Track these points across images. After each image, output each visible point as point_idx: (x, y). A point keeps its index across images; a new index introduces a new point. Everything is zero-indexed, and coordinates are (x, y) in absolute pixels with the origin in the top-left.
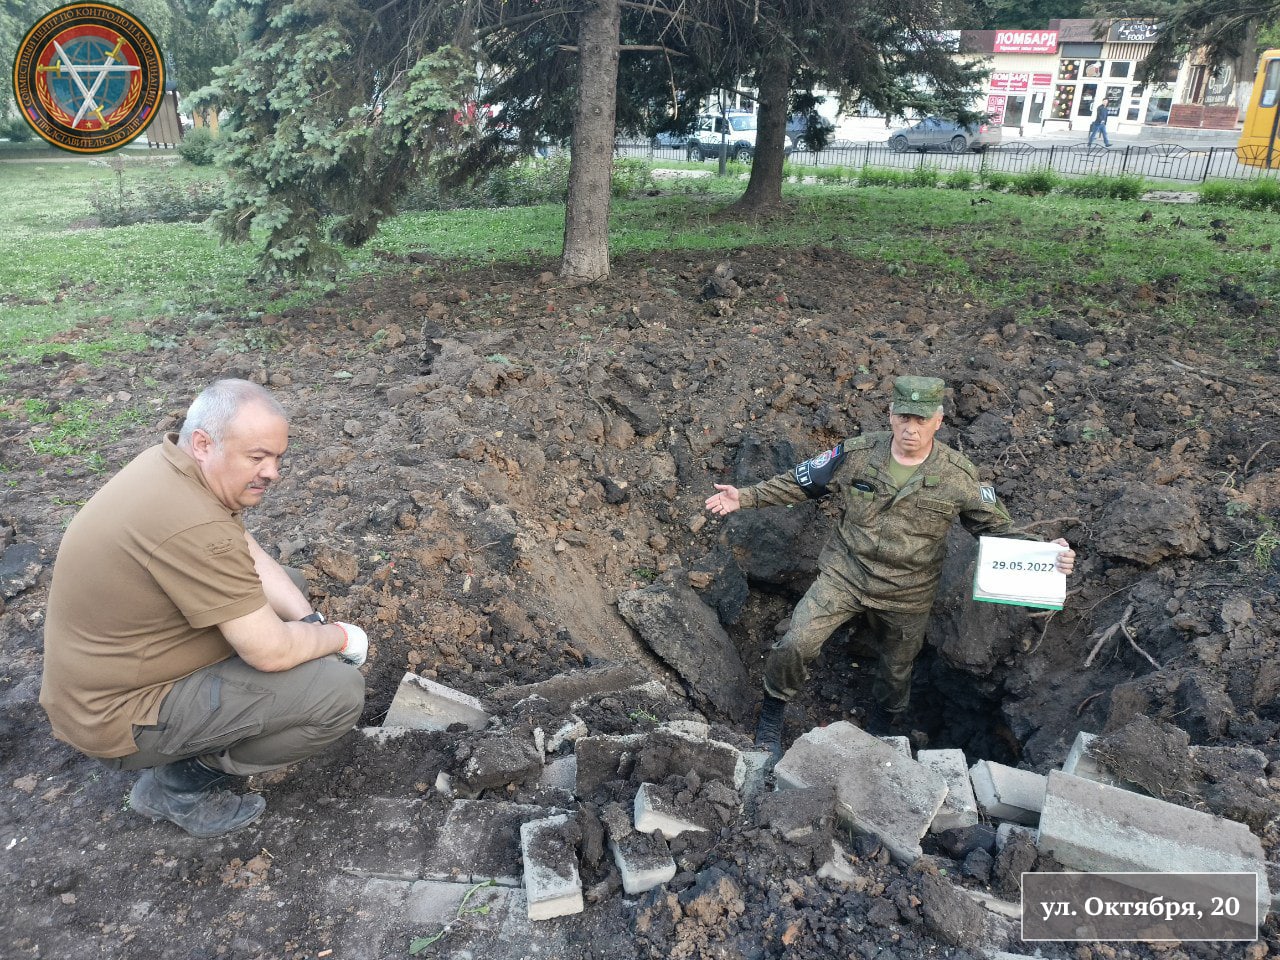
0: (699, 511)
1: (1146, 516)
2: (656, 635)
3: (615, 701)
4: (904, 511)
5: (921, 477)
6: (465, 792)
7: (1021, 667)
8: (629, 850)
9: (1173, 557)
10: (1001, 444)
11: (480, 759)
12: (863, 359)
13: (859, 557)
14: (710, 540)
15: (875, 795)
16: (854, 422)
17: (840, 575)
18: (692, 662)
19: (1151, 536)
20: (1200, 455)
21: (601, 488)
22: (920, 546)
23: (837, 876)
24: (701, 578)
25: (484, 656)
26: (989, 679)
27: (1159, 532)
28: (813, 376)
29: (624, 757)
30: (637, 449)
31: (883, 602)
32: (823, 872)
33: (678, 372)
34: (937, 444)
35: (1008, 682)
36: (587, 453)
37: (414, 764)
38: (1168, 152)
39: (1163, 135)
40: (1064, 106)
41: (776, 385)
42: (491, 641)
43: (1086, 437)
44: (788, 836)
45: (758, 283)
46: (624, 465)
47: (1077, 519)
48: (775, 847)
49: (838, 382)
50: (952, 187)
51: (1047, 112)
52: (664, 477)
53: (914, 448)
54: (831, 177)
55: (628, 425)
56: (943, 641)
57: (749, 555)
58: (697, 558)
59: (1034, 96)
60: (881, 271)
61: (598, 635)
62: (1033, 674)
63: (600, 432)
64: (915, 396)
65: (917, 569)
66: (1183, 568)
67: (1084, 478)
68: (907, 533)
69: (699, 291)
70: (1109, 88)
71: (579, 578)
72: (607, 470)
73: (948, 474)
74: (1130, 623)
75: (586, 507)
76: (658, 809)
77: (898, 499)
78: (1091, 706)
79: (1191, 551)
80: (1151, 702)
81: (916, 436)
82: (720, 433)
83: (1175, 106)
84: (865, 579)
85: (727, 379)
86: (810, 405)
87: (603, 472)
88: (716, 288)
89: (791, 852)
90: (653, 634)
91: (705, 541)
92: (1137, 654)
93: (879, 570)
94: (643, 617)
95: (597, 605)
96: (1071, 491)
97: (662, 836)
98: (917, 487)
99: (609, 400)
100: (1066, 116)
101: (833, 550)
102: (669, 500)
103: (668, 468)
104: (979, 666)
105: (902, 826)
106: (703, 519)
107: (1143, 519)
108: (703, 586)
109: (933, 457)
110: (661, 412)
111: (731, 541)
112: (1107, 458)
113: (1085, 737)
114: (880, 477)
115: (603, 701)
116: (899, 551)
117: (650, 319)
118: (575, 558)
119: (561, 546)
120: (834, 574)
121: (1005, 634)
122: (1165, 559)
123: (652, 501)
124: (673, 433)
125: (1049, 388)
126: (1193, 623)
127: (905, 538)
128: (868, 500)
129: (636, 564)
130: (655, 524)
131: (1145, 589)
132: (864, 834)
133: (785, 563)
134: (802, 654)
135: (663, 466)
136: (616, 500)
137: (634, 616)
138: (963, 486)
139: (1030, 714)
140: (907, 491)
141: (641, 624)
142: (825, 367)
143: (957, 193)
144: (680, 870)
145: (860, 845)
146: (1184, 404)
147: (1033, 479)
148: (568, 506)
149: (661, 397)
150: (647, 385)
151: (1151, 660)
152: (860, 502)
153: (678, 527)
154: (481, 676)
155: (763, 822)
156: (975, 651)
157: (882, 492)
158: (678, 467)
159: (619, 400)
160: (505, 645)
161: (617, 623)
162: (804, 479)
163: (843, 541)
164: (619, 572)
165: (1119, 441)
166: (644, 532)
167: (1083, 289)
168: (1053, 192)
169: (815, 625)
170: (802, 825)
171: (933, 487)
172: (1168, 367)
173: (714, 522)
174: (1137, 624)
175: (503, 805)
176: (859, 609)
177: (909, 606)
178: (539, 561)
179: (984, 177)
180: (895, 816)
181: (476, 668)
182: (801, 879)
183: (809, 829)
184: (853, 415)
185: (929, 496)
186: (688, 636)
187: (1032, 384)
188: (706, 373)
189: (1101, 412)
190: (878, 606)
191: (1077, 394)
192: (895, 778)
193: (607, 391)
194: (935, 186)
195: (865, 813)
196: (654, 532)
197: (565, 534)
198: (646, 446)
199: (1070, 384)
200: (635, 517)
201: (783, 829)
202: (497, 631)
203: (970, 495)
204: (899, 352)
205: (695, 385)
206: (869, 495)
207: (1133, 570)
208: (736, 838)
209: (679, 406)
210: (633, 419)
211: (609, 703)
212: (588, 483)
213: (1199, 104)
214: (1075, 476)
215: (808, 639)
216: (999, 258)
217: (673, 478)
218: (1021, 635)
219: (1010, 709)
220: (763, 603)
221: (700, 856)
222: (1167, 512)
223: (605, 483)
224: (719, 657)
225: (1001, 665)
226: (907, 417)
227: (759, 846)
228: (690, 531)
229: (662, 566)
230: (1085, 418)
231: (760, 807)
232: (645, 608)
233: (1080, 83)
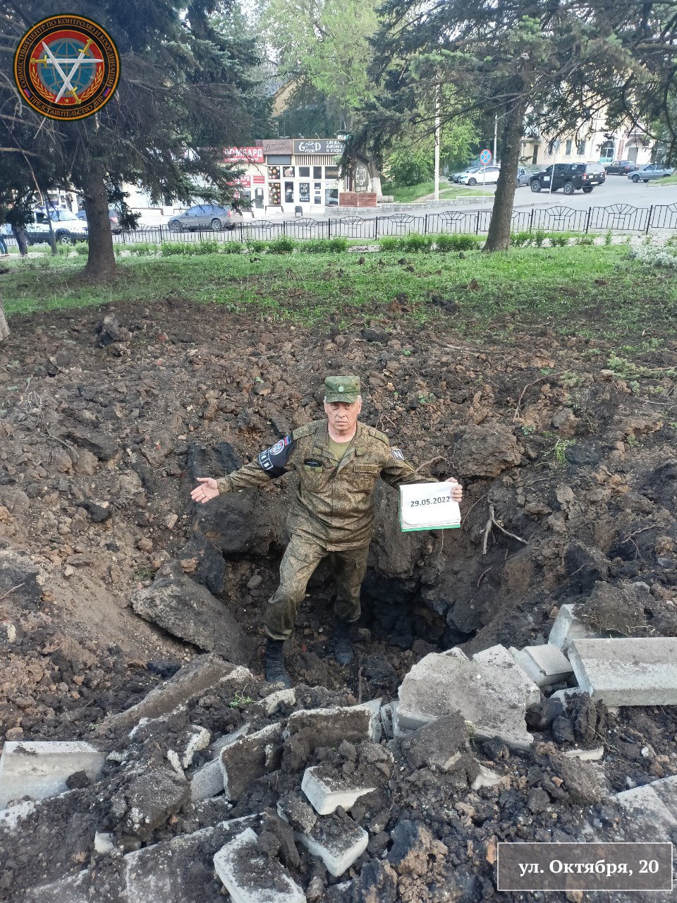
0: (170, 511)
1: (486, 445)
2: (172, 621)
3: (212, 697)
4: (345, 476)
5: (353, 450)
6: (129, 844)
7: (430, 565)
8: (324, 837)
9: (508, 468)
10: (372, 416)
11: (141, 806)
12: (256, 372)
13: (320, 515)
14: (186, 532)
15: (480, 705)
16: (266, 419)
17: (308, 533)
18: (206, 633)
19: (493, 458)
20: (491, 401)
21: (85, 512)
22: (360, 499)
23: (488, 784)
24: (190, 563)
25: (60, 695)
26: (410, 579)
27: (497, 454)
28: (226, 390)
29: (269, 750)
30: (104, 473)
31: (342, 545)
32: (477, 785)
33: (118, 404)
34: (359, 423)
35: (423, 578)
36: (63, 485)
37: (61, 836)
38: (353, 222)
39: (338, 212)
40: (276, 197)
41: (201, 401)
42: (61, 679)
43: (422, 402)
44: (446, 767)
45: (139, 328)
46: (96, 488)
47: (440, 457)
48: (436, 780)
49: (244, 392)
50: (229, 252)
51: (266, 201)
52: (134, 491)
53: (345, 428)
54: (142, 251)
55: (91, 454)
56: (378, 561)
57: (219, 535)
58: (179, 549)
59: (256, 191)
60: (222, 311)
61: (122, 637)
62: (439, 567)
63: (69, 465)
64: (341, 389)
65: (361, 516)
66: (515, 474)
67: (432, 429)
68: (350, 492)
69: (94, 338)
70: (300, 184)
71: (92, 593)
72: (85, 495)
73: (370, 444)
74: (497, 518)
75: (76, 531)
76: (335, 789)
77: (340, 468)
78: (486, 579)
79: (519, 463)
80: (536, 567)
81: (345, 419)
82: (170, 446)
83: (341, 194)
84: (327, 531)
85: (161, 403)
86: (232, 412)
87: (82, 498)
88: (112, 335)
89: (451, 779)
90: (170, 621)
91: (182, 534)
92: (507, 537)
93: (336, 522)
94: (157, 611)
95: (113, 612)
96: (429, 439)
97: (343, 809)
98: (352, 457)
99: (69, 436)
100: (278, 204)
101: (297, 515)
102: (143, 508)
103: (135, 482)
104: (406, 572)
105: (511, 723)
106: (176, 517)
107: (485, 448)
108: (193, 569)
109: (359, 434)
110: (115, 438)
111: (203, 529)
112: (439, 413)
113: (569, 607)
114: (325, 454)
115: (201, 702)
116: (346, 506)
117: (67, 365)
118: (83, 577)
119: (70, 571)
120: (303, 534)
121: (417, 545)
122: (503, 471)
123: (130, 513)
124: (130, 453)
125: (387, 374)
126: (540, 508)
127: (350, 496)
128: (319, 473)
129: (136, 567)
130: (137, 530)
131: (497, 493)
132: (487, 739)
133: (248, 535)
134: (295, 601)
135: (130, 481)
136: (99, 518)
137: (149, 611)
138: (382, 452)
139: (445, 595)
140: (345, 462)
141: (157, 616)
142: (232, 382)
143: (234, 256)
144: (372, 836)
145: (485, 749)
146: (469, 371)
147: (402, 436)
148: (61, 534)
149: (111, 426)
150: (94, 418)
151: (519, 539)
152: (315, 475)
153: (156, 528)
154: (67, 716)
155: (419, 763)
156: (401, 563)
157: (327, 464)
158: (143, 480)
159: (78, 434)
160: (75, 678)
161: (135, 621)
162: (266, 465)
163: (305, 508)
164: (125, 579)
165: (442, 401)
166: (130, 539)
167: (356, 308)
168: (295, 251)
169: (300, 576)
170: (453, 754)
171: (363, 456)
172: (446, 349)
173: (185, 516)
174: (501, 517)
175: (177, 842)
176: (325, 555)
177: (359, 543)
178: (57, 589)
179: (248, 245)
180: (502, 717)
181: (59, 710)
182: (467, 799)
183: (458, 755)
184: (264, 414)
185: (361, 463)
186: (198, 614)
187: (376, 373)
188: (141, 401)
189: (424, 384)
190: (339, 549)
191: (405, 375)
192: (488, 685)
193: (64, 430)
194: (217, 252)
195: (480, 722)
196: (138, 537)
197: (69, 559)
198: (110, 468)
199: (399, 369)
200: (119, 528)
201: (440, 762)
202: (64, 668)
203: (387, 457)
204: (276, 364)
205: (136, 412)
206: (319, 469)
207: (484, 482)
208: (402, 785)
209: (128, 431)
210: (94, 447)
211: (208, 701)
212: (71, 510)
213: (353, 192)
214: (427, 429)
215: (297, 588)
216: (294, 294)
217: (141, 489)
218: (425, 543)
219: (430, 595)
220: (235, 569)
221: (385, 816)
222: (499, 441)
223: (87, 507)
224: (223, 623)
225: (417, 566)
226: (336, 404)
227: (424, 785)
228: (167, 528)
229: (157, 563)
230: (417, 390)
231: (411, 751)
232: (158, 602)
233: (282, 181)
